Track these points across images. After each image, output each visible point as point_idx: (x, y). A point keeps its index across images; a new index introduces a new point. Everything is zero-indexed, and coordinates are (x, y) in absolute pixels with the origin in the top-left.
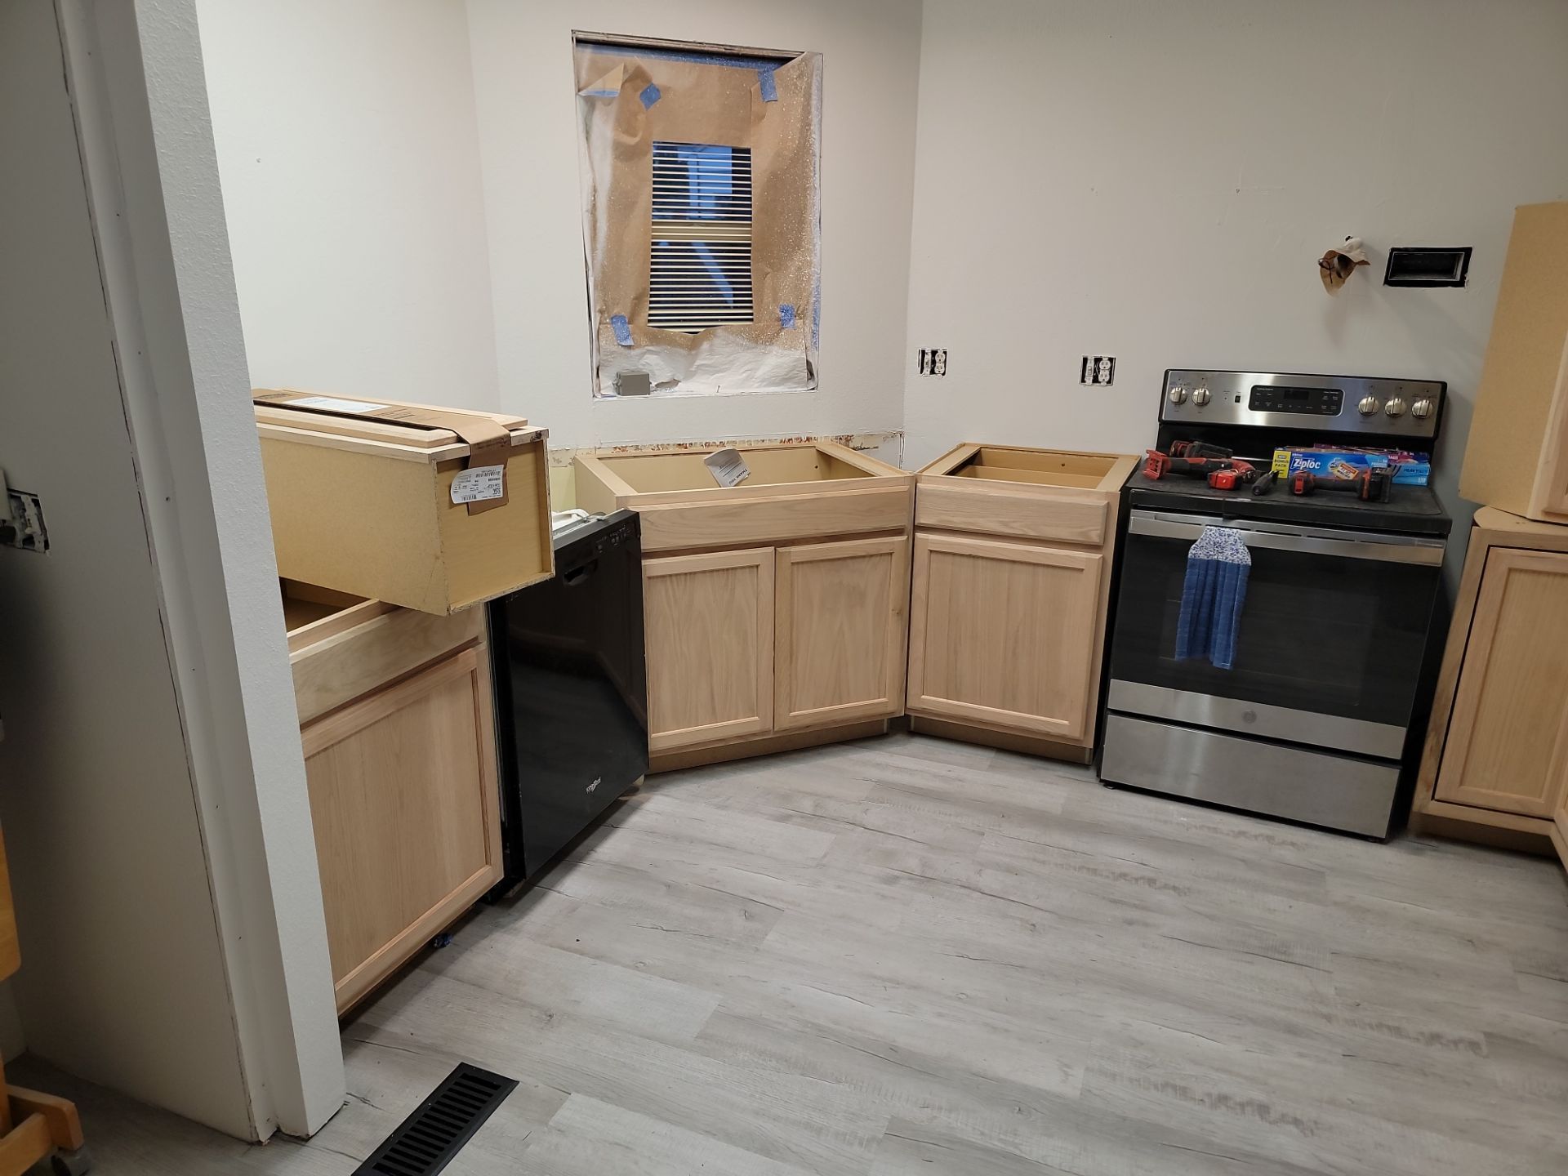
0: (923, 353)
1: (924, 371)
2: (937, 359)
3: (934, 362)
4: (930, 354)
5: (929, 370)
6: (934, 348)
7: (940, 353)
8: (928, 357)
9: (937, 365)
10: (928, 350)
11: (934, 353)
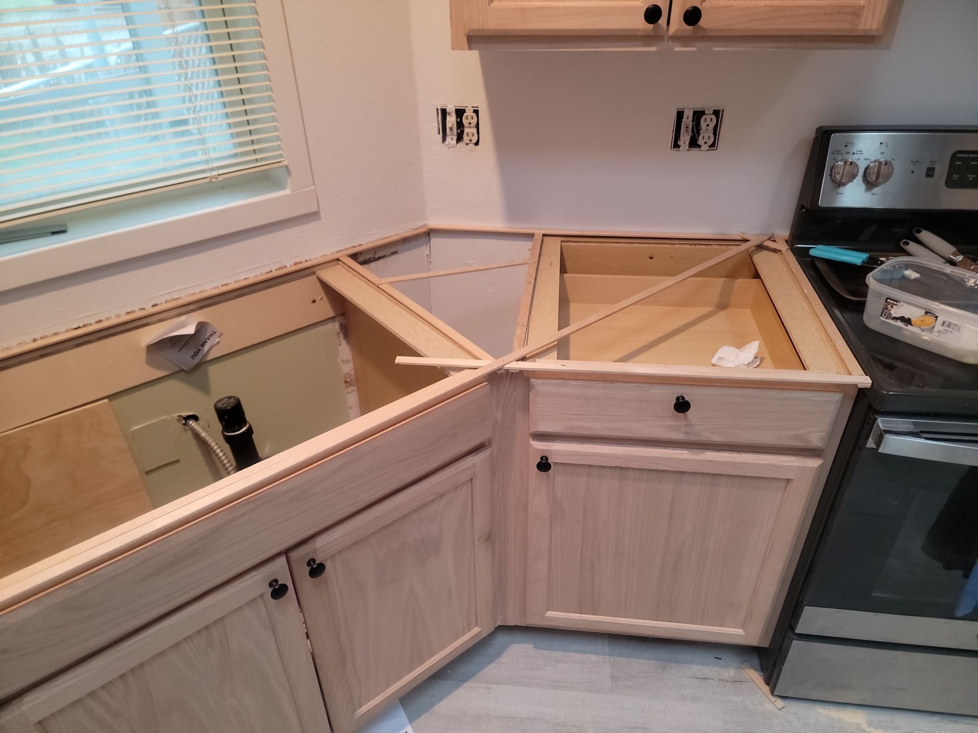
0: (444, 113)
1: (448, 139)
2: (465, 121)
3: (460, 125)
4: (454, 115)
5: (455, 138)
6: (460, 106)
7: (469, 113)
8: (451, 120)
9: (466, 130)
10: (451, 109)
11: (460, 113)
